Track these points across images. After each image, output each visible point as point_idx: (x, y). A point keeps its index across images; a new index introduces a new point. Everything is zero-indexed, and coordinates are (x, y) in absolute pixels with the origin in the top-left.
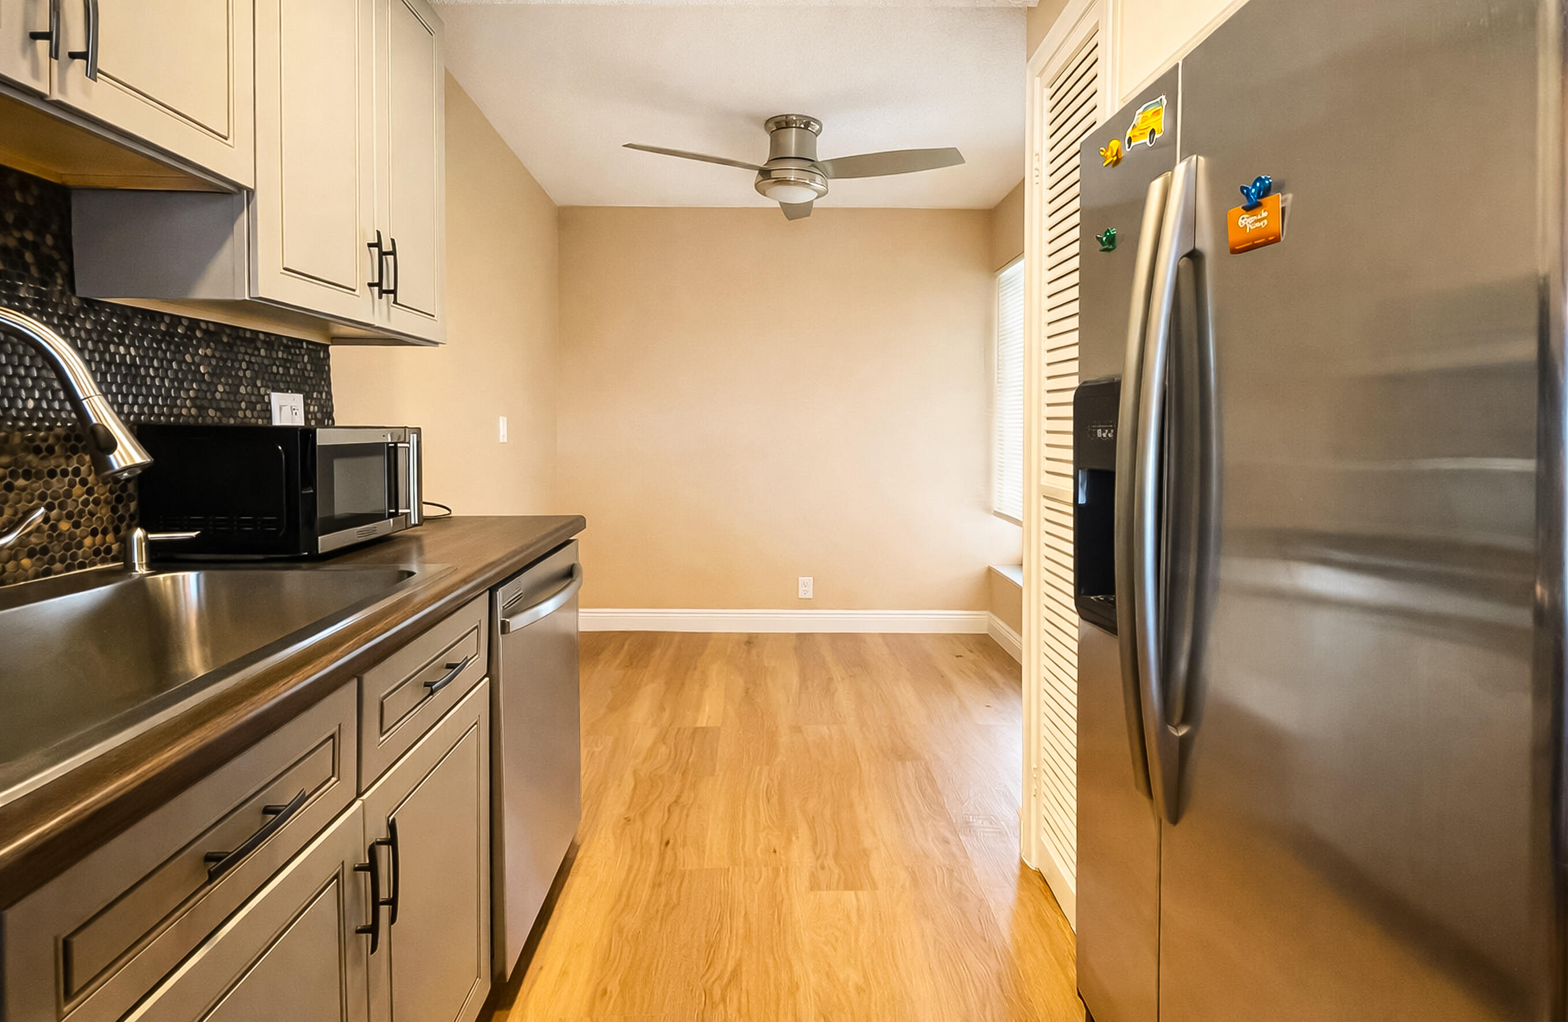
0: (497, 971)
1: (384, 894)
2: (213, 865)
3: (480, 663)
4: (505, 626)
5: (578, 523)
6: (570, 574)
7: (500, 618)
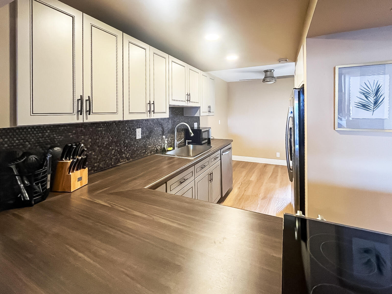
0: (222, 196)
1: (212, 179)
2: (202, 168)
3: (219, 158)
4: (222, 154)
5: (232, 141)
6: (230, 148)
7: (221, 153)
